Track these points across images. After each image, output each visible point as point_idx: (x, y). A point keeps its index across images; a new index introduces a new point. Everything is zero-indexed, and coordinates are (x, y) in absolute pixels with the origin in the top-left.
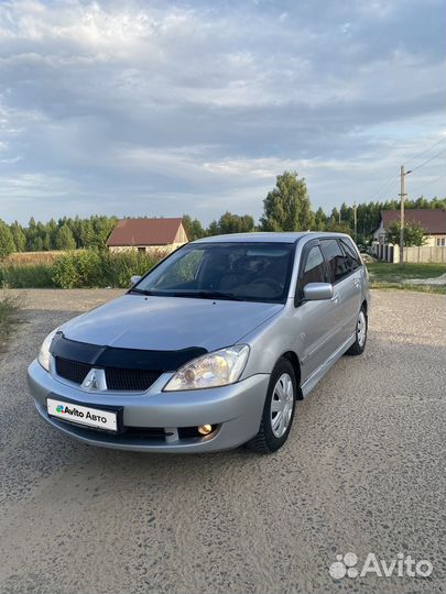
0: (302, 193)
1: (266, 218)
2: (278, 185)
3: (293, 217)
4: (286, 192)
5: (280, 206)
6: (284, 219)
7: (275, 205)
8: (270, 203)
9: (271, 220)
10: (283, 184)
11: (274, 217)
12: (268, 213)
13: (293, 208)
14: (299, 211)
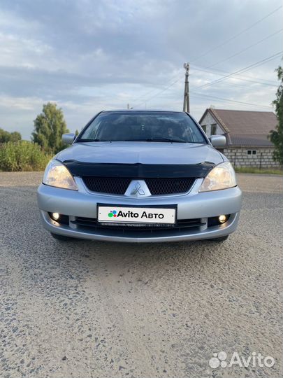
0: (61, 118)
1: (36, 133)
2: (44, 111)
3: (55, 133)
4: (50, 116)
5: (46, 125)
6: (49, 134)
7: (42, 124)
8: (39, 123)
9: (40, 135)
10: (48, 111)
11: (42, 132)
12: (37, 130)
13: (55, 127)
14: (59, 129)
